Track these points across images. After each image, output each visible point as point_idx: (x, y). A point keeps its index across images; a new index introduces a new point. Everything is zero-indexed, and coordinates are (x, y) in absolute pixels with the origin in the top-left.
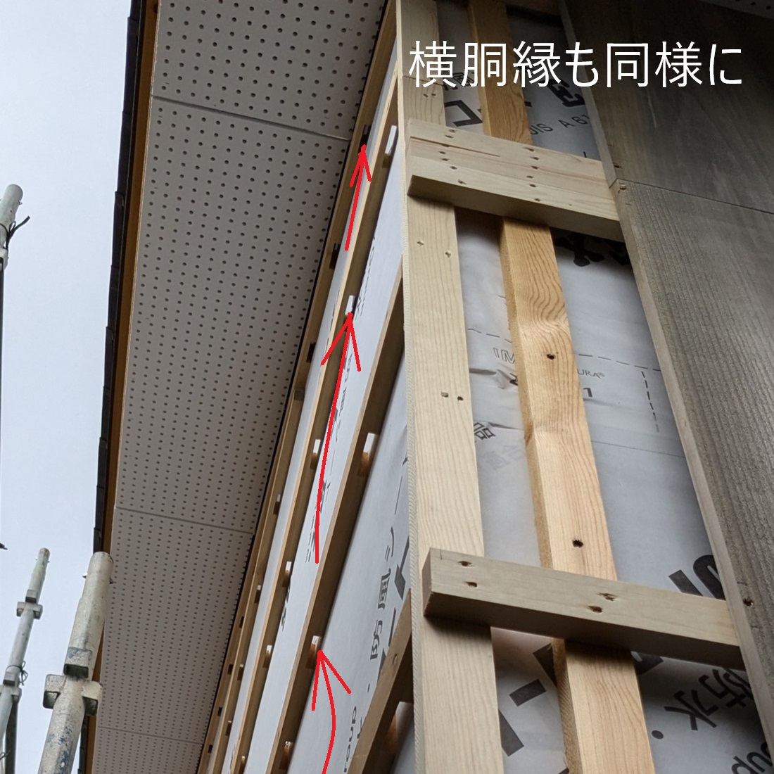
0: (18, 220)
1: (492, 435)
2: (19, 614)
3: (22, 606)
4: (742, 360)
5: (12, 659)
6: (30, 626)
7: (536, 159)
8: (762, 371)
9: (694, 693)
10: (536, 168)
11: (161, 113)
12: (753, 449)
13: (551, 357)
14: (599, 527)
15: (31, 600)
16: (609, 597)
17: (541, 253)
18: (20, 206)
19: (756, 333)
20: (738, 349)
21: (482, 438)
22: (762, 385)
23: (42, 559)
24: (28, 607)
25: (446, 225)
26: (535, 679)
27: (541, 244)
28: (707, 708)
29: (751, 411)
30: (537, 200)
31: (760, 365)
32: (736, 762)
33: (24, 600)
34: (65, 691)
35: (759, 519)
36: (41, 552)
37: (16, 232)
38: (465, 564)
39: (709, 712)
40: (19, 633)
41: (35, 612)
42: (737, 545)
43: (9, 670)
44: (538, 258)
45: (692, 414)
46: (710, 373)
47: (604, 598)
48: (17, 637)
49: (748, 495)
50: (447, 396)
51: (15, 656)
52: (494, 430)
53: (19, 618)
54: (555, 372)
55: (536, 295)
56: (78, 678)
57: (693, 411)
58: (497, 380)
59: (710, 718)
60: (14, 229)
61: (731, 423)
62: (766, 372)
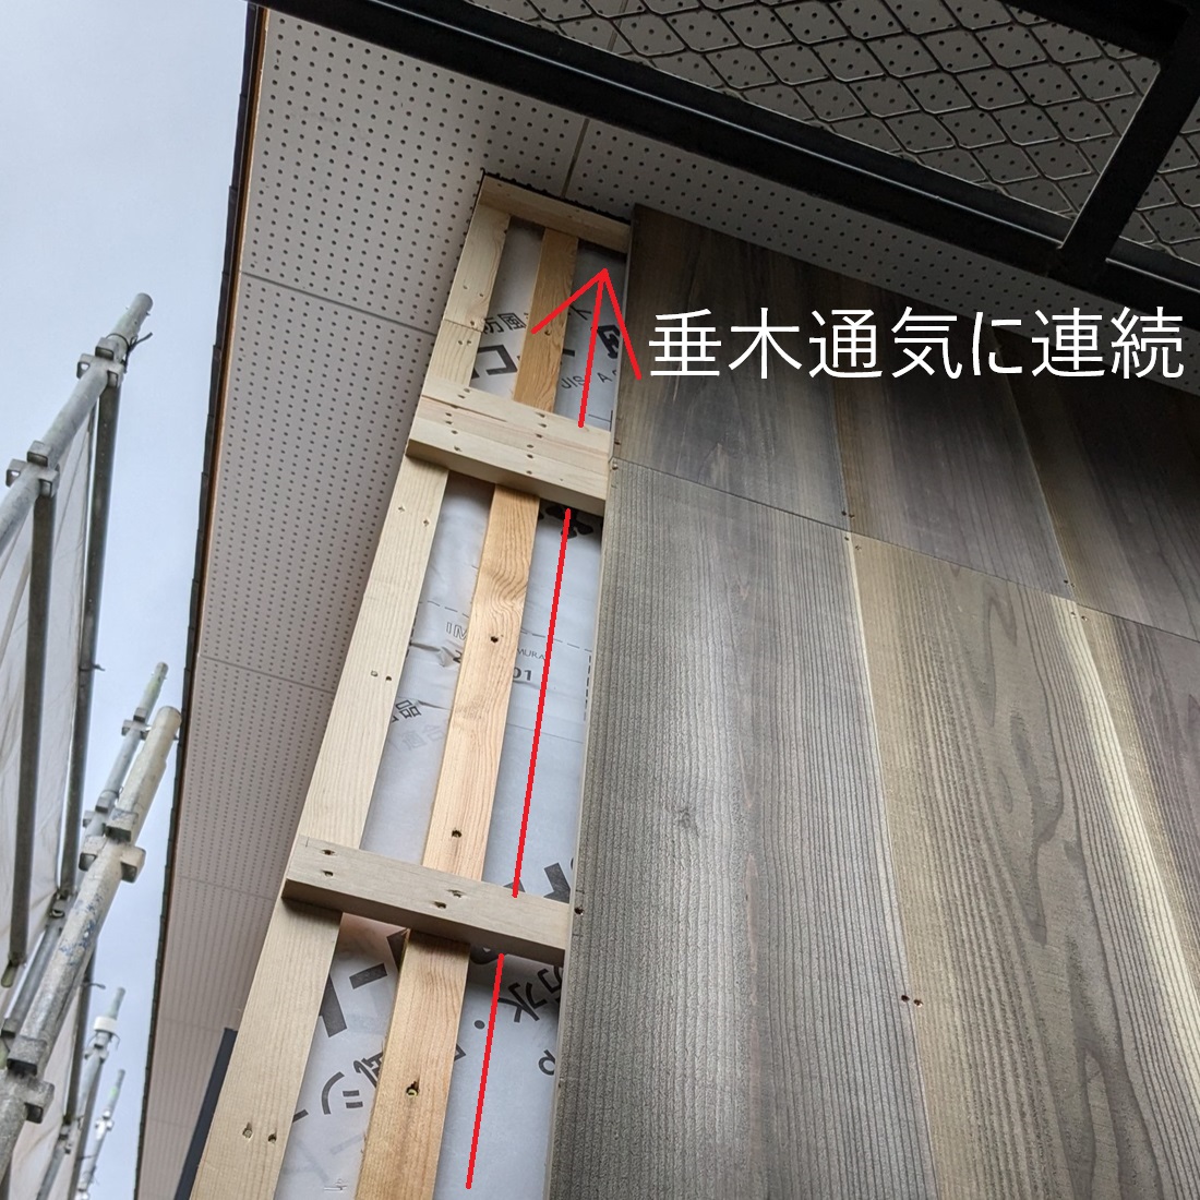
0: (141, 335)
1: (419, 713)
2: (124, 733)
3: (128, 725)
4: (667, 663)
5: (109, 782)
6: (134, 747)
7: (544, 426)
8: (683, 675)
9: (529, 986)
10: (540, 436)
11: (250, 289)
12: (642, 756)
13: (494, 640)
14: (483, 819)
15: (139, 719)
16: (457, 893)
17: (522, 527)
18: (147, 318)
19: (692, 633)
20: (668, 650)
21: (406, 717)
22: (678, 690)
23: (158, 675)
24: (136, 726)
25: (434, 491)
26: (379, 963)
27: (525, 517)
28: (536, 1002)
29: (656, 717)
30: (529, 472)
31: (683, 668)
32: (545, 1056)
33: (131, 718)
34: (103, 854)
35: (621, 828)
36: (158, 667)
37: (138, 346)
38: (328, 852)
39: (535, 1006)
40: (120, 755)
41: (142, 733)
42: (589, 853)
43: (103, 795)
44: (517, 533)
45: (596, 716)
46: (629, 674)
47: (451, 895)
48: (118, 759)
49: (620, 803)
50: (376, 675)
51: (113, 780)
52: (422, 709)
53: (123, 738)
54: (493, 657)
55: (501, 572)
56: (119, 841)
57: (599, 714)
58: (439, 657)
59: (536, 1011)
60: (136, 343)
61: (630, 728)
62: (687, 676)
